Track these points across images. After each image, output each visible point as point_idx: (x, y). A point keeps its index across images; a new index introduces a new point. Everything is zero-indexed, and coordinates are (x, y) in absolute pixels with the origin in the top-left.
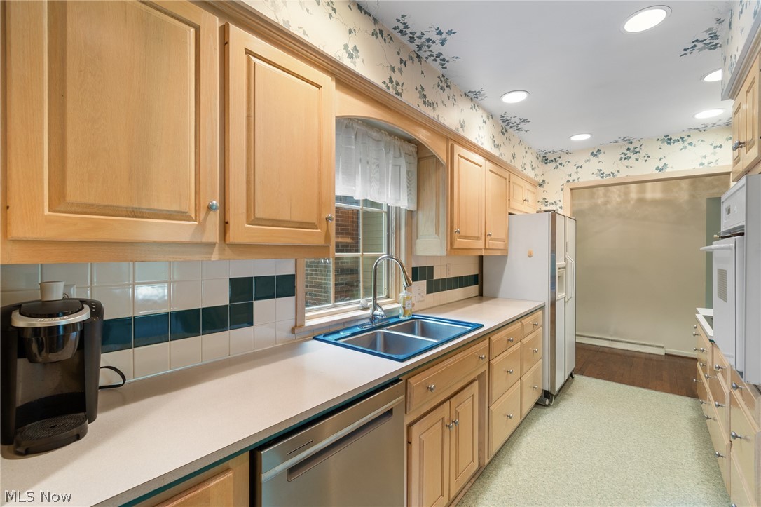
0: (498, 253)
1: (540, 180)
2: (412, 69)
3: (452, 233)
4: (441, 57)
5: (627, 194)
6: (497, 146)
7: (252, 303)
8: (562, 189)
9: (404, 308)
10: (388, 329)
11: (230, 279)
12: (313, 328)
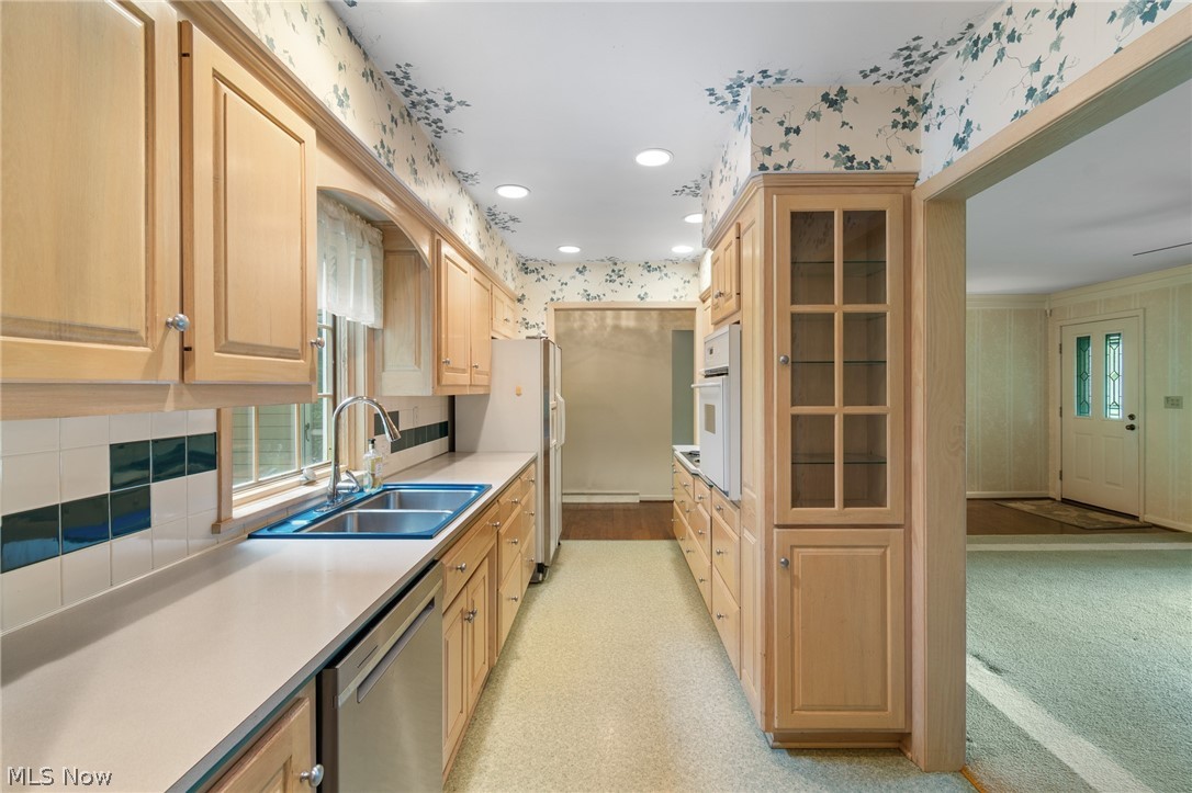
0: (481, 391)
1: (519, 294)
2: (403, 130)
3: (439, 363)
4: (439, 124)
5: (603, 319)
6: (482, 247)
7: (149, 487)
8: (546, 309)
9: (373, 475)
10: (360, 508)
11: (111, 446)
12: (247, 521)
